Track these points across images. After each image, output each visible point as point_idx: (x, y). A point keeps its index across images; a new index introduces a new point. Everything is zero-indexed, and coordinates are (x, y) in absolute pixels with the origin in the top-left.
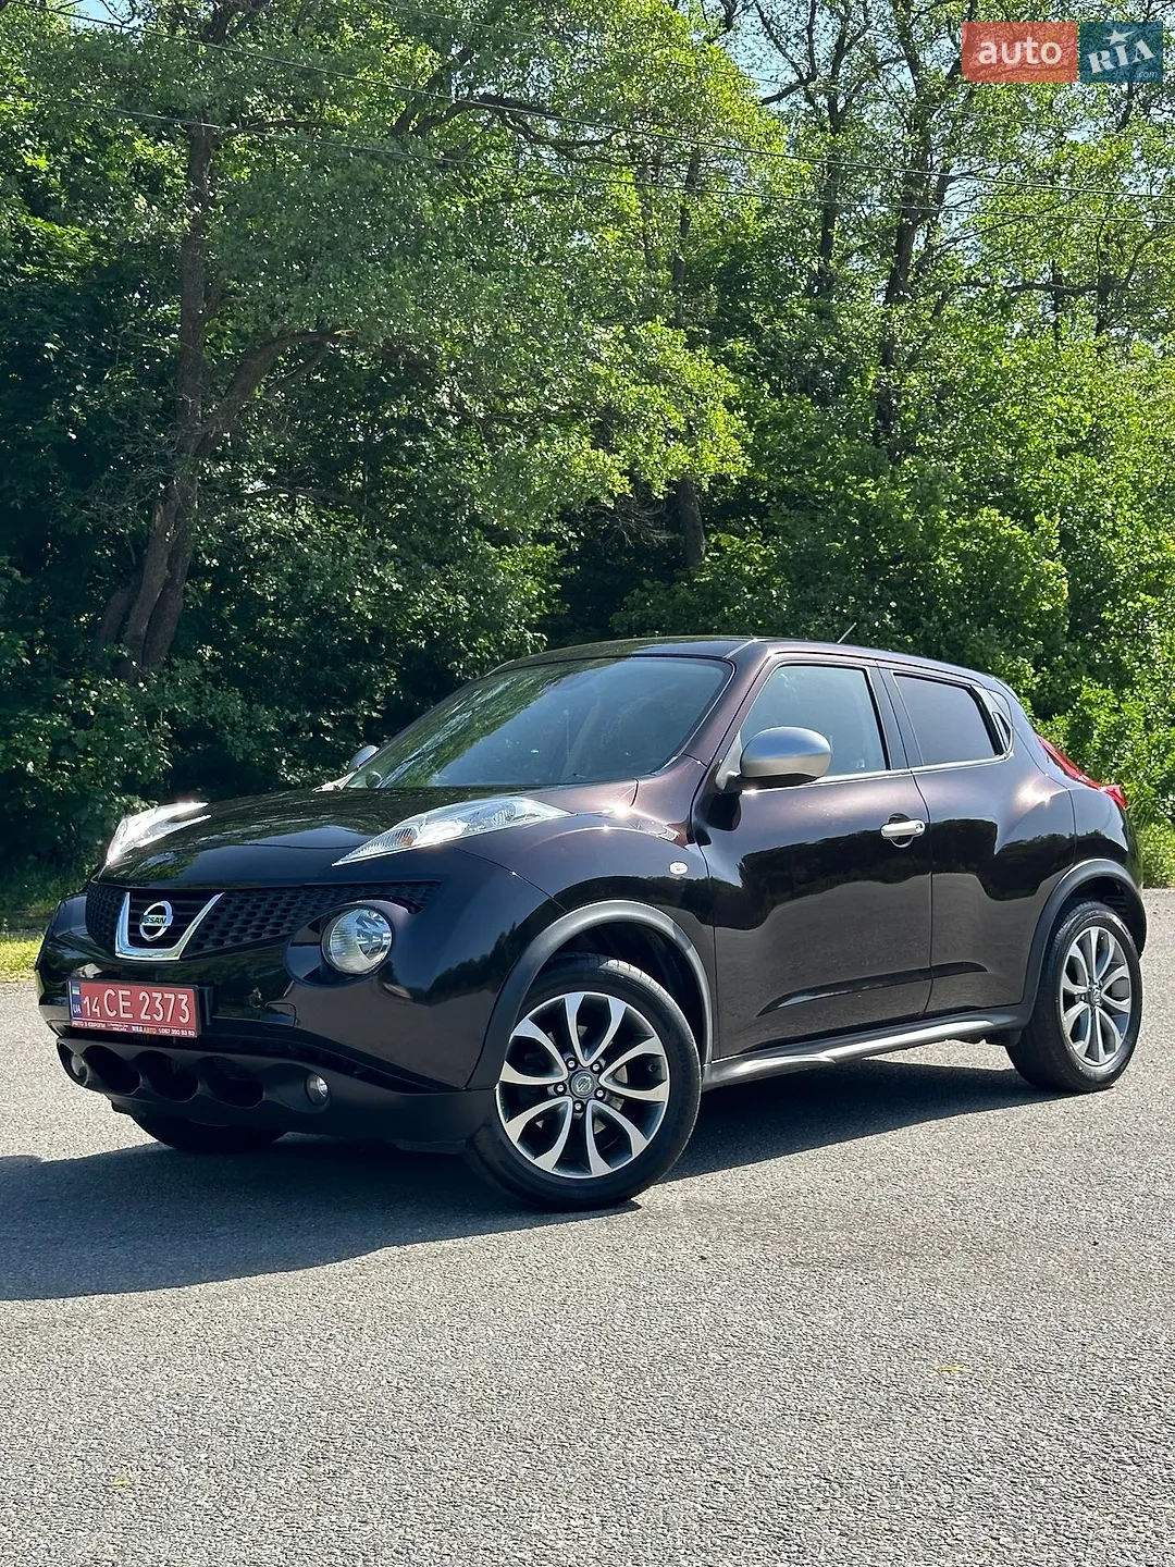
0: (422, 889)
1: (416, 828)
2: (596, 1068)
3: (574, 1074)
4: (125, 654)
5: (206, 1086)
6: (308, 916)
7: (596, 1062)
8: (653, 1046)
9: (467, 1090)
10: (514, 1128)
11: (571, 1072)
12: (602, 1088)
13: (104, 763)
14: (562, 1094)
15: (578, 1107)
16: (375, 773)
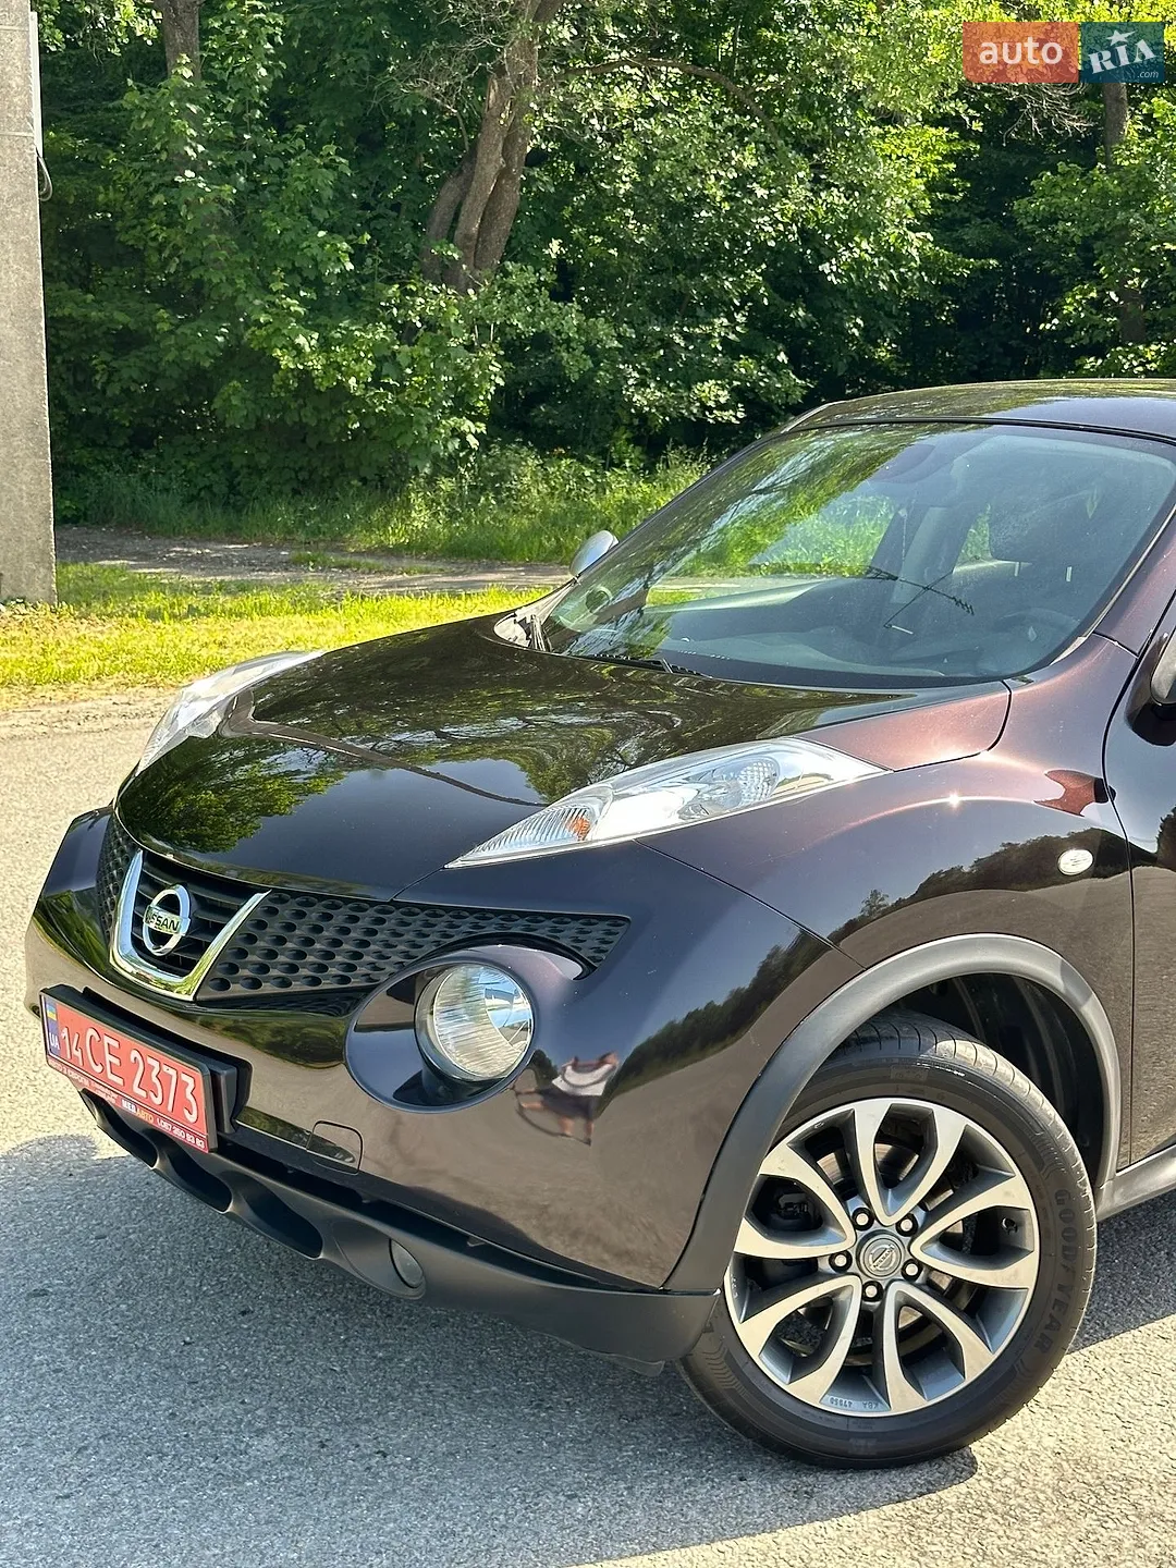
0: (598, 931)
1: (596, 808)
2: (907, 1225)
3: (867, 1238)
4: (456, 256)
5: (246, 1206)
6: (392, 970)
7: (909, 1216)
8: (1012, 1193)
9: (665, 1292)
10: (755, 1331)
11: (861, 1234)
12: (913, 1261)
13: (431, 382)
14: (842, 1271)
15: (871, 1291)
16: (604, 589)
